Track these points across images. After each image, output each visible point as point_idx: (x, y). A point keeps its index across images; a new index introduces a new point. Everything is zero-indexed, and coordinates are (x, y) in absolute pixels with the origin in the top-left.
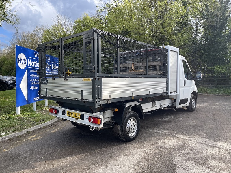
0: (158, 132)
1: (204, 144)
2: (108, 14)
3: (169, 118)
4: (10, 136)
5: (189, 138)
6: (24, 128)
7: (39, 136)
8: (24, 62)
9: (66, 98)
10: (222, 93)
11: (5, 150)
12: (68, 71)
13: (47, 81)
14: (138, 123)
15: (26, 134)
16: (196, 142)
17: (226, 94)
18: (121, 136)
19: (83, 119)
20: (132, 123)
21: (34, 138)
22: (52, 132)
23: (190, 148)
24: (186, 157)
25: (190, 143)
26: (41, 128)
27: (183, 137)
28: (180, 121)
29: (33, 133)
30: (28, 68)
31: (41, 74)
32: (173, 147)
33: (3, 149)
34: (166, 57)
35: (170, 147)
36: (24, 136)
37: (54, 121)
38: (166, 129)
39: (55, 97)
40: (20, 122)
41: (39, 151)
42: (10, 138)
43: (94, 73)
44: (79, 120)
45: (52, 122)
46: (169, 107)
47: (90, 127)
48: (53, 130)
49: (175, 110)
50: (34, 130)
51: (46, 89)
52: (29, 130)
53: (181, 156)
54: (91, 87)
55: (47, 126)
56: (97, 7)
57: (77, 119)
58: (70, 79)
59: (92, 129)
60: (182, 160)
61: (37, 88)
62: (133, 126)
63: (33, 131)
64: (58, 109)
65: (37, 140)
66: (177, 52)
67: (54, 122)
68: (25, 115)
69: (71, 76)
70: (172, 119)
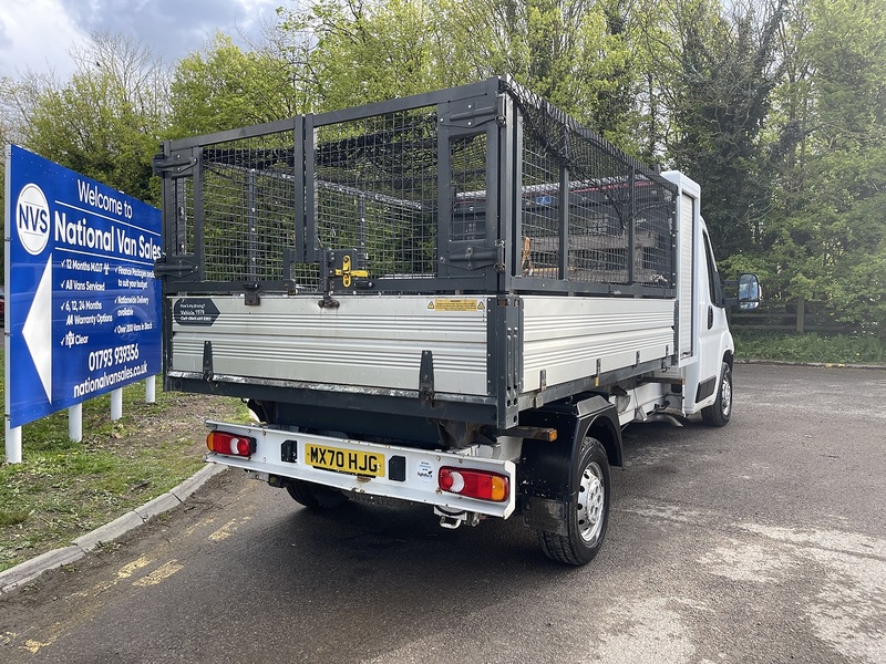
0: (661, 514)
1: (869, 557)
2: (321, 44)
3: (656, 455)
4: (30, 568)
5: (802, 538)
6: (72, 526)
7: (160, 562)
8: (40, 223)
9: (326, 388)
10: (758, 355)
11: (34, 646)
12: (346, 266)
13: (213, 312)
14: (605, 484)
15: (98, 555)
16: (836, 551)
17: (774, 357)
18: (558, 544)
19: (402, 478)
20: (593, 486)
21: (146, 572)
22: (215, 537)
23: (834, 576)
24: (851, 616)
25: (819, 555)
26: (150, 523)
27: (775, 533)
28: (709, 465)
29: (126, 546)
30: (55, 248)
31: (177, 278)
32: (775, 580)
33: (20, 642)
34: (674, 218)
35: (763, 580)
36: (93, 568)
37: (197, 487)
38: (685, 504)
39: (262, 382)
40: (41, 500)
41: (208, 637)
42: (29, 579)
43: (500, 275)
44: (375, 485)
45: (189, 493)
46: (657, 410)
47: (436, 512)
48: (212, 529)
49: (679, 425)
50: (123, 532)
51: (208, 347)
52: (102, 535)
53: (831, 612)
54: (483, 336)
55: (174, 513)
56: (278, 11)
57: (363, 478)
58: (352, 304)
59: (453, 522)
60: (851, 632)
61: (84, 340)
62: (595, 498)
63: (122, 537)
64: (252, 435)
65: (164, 582)
66: (693, 199)
67: (199, 492)
68: (47, 465)
69: (362, 288)
70: (673, 459)
